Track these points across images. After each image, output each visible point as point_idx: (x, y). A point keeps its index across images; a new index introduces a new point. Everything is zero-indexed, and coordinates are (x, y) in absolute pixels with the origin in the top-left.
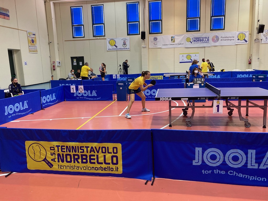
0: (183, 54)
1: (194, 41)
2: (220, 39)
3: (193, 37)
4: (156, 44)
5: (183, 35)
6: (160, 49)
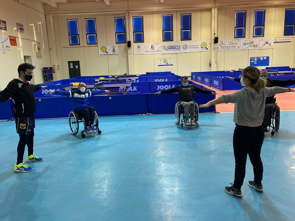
0: (161, 59)
1: (169, 48)
2: (188, 47)
3: (168, 46)
4: (139, 51)
5: (160, 44)
6: (143, 55)
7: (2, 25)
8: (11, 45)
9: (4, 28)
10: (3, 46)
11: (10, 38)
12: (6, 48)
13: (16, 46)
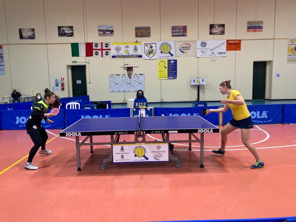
7: (215, 30)
8: (227, 50)
9: (218, 33)
10: (213, 53)
11: (229, 42)
12: (218, 55)
13: (240, 50)
